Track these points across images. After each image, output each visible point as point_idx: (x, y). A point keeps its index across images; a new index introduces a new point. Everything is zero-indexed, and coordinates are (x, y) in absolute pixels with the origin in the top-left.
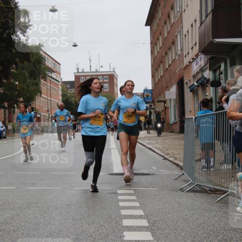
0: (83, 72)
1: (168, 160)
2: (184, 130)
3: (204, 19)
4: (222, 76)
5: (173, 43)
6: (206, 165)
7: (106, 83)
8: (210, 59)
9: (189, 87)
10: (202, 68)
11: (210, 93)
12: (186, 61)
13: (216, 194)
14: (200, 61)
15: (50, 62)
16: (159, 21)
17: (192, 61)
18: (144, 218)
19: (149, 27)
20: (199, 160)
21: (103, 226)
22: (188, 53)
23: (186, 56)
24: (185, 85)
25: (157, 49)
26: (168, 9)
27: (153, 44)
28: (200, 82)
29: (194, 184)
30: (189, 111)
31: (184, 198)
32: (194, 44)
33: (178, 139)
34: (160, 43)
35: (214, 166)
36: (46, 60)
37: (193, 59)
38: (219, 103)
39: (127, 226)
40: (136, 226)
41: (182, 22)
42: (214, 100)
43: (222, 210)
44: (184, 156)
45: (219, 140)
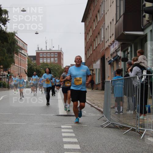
0: (41, 50)
1: (94, 107)
2: (104, 88)
3: (118, 19)
4: (129, 55)
5: (99, 34)
6: (118, 111)
7: (56, 57)
8: (122, 44)
9: (108, 62)
10: (117, 49)
11: (121, 65)
12: (107, 45)
13: (123, 129)
14: (116, 45)
15: (20, 43)
16: (90, 19)
17: (110, 45)
18: (77, 144)
19: (84, 23)
20: (114, 108)
21: (51, 148)
22: (108, 40)
23: (106, 42)
24: (106, 60)
25: (89, 37)
26: (96, 12)
27: (86, 33)
28: (115, 58)
29: (110, 123)
30: (108, 76)
31: (103, 131)
32: (112, 34)
33: (100, 94)
34: (91, 33)
35: (122, 112)
36: (18, 42)
37: (111, 44)
38: (126, 72)
39: (67, 149)
40: (72, 149)
41: (104, 21)
42: (124, 70)
43: (127, 140)
44: (104, 105)
45: (126, 95)
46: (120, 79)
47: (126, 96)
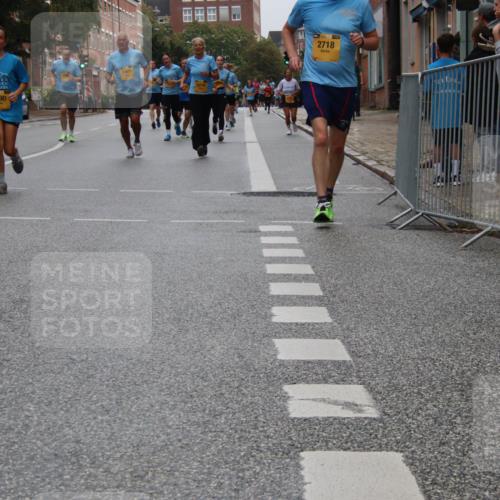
1: (365, 165)
2: (398, 103)
6: (444, 174)
7: (236, 3)
9: (411, 12)
11: (456, 22)
13: (461, 232)
18: (314, 281)
20: (429, 165)
21: (230, 295)
24: (403, 6)
29: (418, 213)
30: (410, 63)
31: (397, 240)
33: (386, 121)
35: (458, 177)
39: (278, 296)
40: (297, 296)
42: (463, 38)
43: (474, 264)
44: (397, 157)
45: (471, 123)
46: (449, 69)
47: (472, 127)
